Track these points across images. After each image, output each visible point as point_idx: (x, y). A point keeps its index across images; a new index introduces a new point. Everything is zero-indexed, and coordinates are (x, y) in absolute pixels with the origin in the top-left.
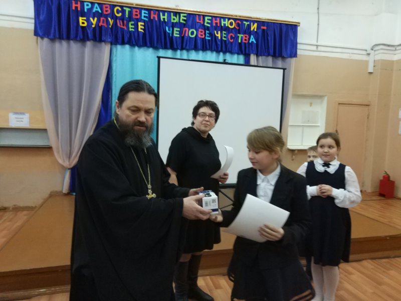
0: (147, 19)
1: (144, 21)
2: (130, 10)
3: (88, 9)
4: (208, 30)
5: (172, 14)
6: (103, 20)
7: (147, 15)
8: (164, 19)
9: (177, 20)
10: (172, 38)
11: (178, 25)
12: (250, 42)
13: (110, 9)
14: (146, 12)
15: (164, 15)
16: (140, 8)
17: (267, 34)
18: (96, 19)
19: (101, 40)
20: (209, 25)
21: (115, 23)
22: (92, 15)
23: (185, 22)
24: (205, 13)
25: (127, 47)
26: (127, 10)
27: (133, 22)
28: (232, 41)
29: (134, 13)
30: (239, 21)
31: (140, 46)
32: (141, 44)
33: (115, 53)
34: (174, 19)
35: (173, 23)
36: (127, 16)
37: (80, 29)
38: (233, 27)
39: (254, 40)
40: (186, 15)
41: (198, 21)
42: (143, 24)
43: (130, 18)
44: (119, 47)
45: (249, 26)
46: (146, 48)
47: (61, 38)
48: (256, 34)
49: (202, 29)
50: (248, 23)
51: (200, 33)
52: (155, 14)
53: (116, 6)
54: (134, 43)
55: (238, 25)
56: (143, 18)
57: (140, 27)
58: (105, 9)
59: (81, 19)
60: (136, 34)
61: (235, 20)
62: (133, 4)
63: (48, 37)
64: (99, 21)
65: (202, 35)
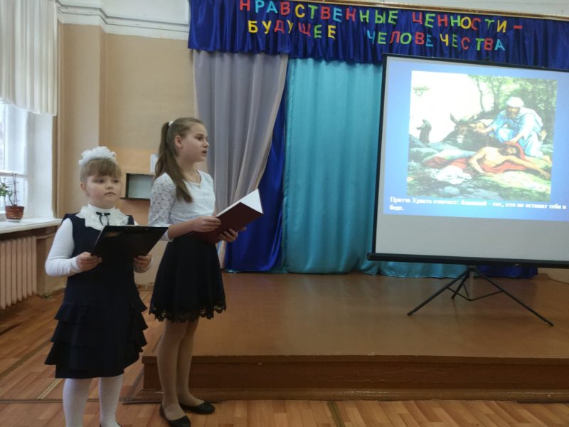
0: (339, 21)
1: (336, 23)
2: (316, 8)
3: (260, 9)
4: (430, 33)
5: (377, 11)
6: (280, 24)
7: (340, 15)
8: (365, 19)
9: (383, 20)
10: (375, 47)
11: (388, 28)
12: (496, 49)
13: (290, 7)
14: (338, 10)
15: (364, 14)
16: (331, 5)
17: (523, 37)
18: (270, 23)
19: (275, 53)
20: (431, 26)
21: (296, 27)
22: (265, 17)
23: (394, 23)
24: (426, 7)
25: (310, 61)
26: (313, 8)
27: (320, 26)
28: (466, 48)
29: (323, 12)
30: (479, 18)
31: (328, 60)
32: (331, 55)
33: (293, 70)
34: (379, 19)
35: (377, 24)
36: (312, 17)
37: (249, 38)
38: (468, 27)
39: (501, 46)
40: (397, 12)
41: (414, 20)
42: (334, 27)
43: (317, 21)
44: (299, 61)
45: (494, 26)
46: (336, 62)
47: (223, 51)
48: (503, 37)
49: (420, 32)
50: (493, 21)
51: (417, 37)
52: (352, 12)
53: (298, 3)
54: (321, 54)
55: (476, 24)
56: (335, 19)
57: (330, 31)
58: (282, 8)
59: (250, 22)
60: (324, 42)
61: (472, 16)
62: (322, 1)
63: (206, 50)
64: (274, 25)
65: (420, 41)
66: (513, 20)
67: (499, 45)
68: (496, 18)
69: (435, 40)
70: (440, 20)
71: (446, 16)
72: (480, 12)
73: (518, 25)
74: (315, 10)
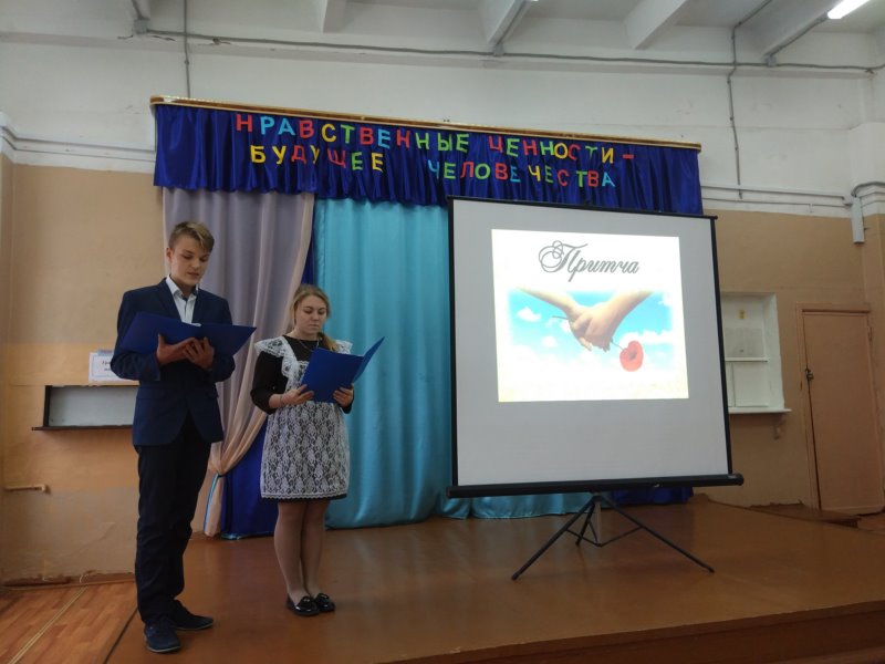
0: (387, 147)
1: (383, 150)
2: (353, 128)
3: (267, 129)
4: (515, 165)
5: (439, 135)
6: (300, 151)
7: (388, 138)
9: (449, 146)
10: (440, 183)
11: (454, 155)
12: (604, 185)
13: (314, 127)
14: (385, 132)
15: (422, 137)
16: (374, 125)
17: (637, 169)
18: (284, 148)
19: (294, 191)
20: (516, 155)
21: (323, 156)
22: (276, 141)
23: (465, 151)
24: (507, 131)
25: (348, 202)
26: (348, 129)
27: (360, 154)
28: (565, 184)
29: (362, 135)
30: (578, 145)
31: (375, 201)
32: (379, 195)
33: (323, 216)
34: (443, 145)
35: (441, 152)
36: (347, 142)
37: (252, 169)
38: (564, 156)
39: (610, 182)
40: (467, 136)
41: (492, 147)
42: (380, 155)
43: (354, 146)
44: (331, 203)
45: (598, 155)
46: (386, 203)
47: (211, 188)
48: (612, 169)
49: (501, 162)
50: (596, 148)
51: (497, 170)
52: (404, 136)
53: (325, 122)
54: (363, 193)
55: (575, 152)
56: (380, 144)
57: (375, 161)
58: (302, 129)
59: (253, 148)
60: (367, 176)
61: (568, 142)
62: (359, 118)
63: (183, 188)
64: (290, 152)
65: (502, 175)
66: (621, 147)
67: (607, 180)
68: (600, 145)
69: (522, 173)
70: (526, 147)
71: (534, 142)
72: (578, 136)
73: (628, 154)
74: (351, 132)
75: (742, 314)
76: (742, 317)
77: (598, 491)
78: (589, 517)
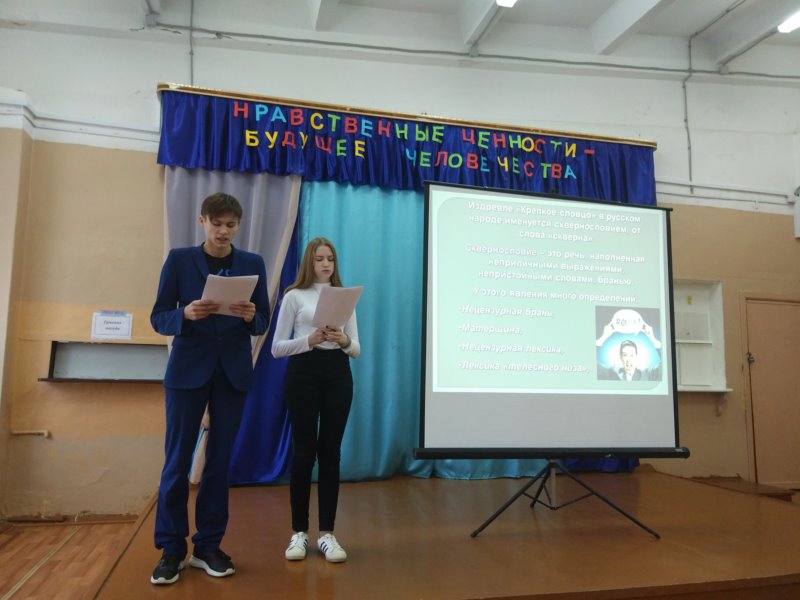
0: (370, 136)
1: (365, 139)
2: (339, 118)
3: (262, 117)
4: (486, 156)
5: (417, 126)
6: (290, 136)
7: (371, 128)
8: (402, 135)
9: (425, 137)
10: (416, 170)
11: (429, 145)
12: (566, 176)
13: (303, 116)
14: (368, 122)
15: (402, 128)
16: (358, 116)
17: (597, 163)
18: (276, 134)
19: (284, 173)
20: (486, 147)
21: (311, 142)
22: (269, 126)
23: (440, 142)
24: (479, 124)
25: (332, 185)
26: (335, 118)
27: (344, 141)
28: (531, 175)
29: (347, 124)
30: (543, 139)
31: (356, 184)
32: (360, 179)
33: (308, 197)
34: (421, 136)
35: (418, 142)
36: (333, 130)
37: (246, 154)
38: (531, 150)
39: (572, 174)
40: (442, 128)
41: (465, 139)
42: (363, 143)
43: (339, 134)
44: (317, 185)
45: (562, 149)
46: (366, 187)
47: (208, 167)
48: (574, 163)
49: (473, 153)
50: (560, 143)
51: (469, 160)
52: (385, 126)
53: (314, 111)
54: (346, 177)
55: (540, 145)
56: (363, 133)
57: (357, 149)
58: (293, 117)
59: (248, 133)
60: (350, 162)
61: (535, 137)
62: (345, 109)
63: (183, 166)
64: (281, 137)
65: (473, 165)
66: (583, 143)
67: (569, 172)
68: (564, 140)
69: (491, 164)
70: (496, 140)
71: (503, 136)
72: (544, 132)
73: (589, 149)
74: (337, 120)
75: (689, 300)
76: (690, 303)
77: (554, 458)
78: (544, 481)
